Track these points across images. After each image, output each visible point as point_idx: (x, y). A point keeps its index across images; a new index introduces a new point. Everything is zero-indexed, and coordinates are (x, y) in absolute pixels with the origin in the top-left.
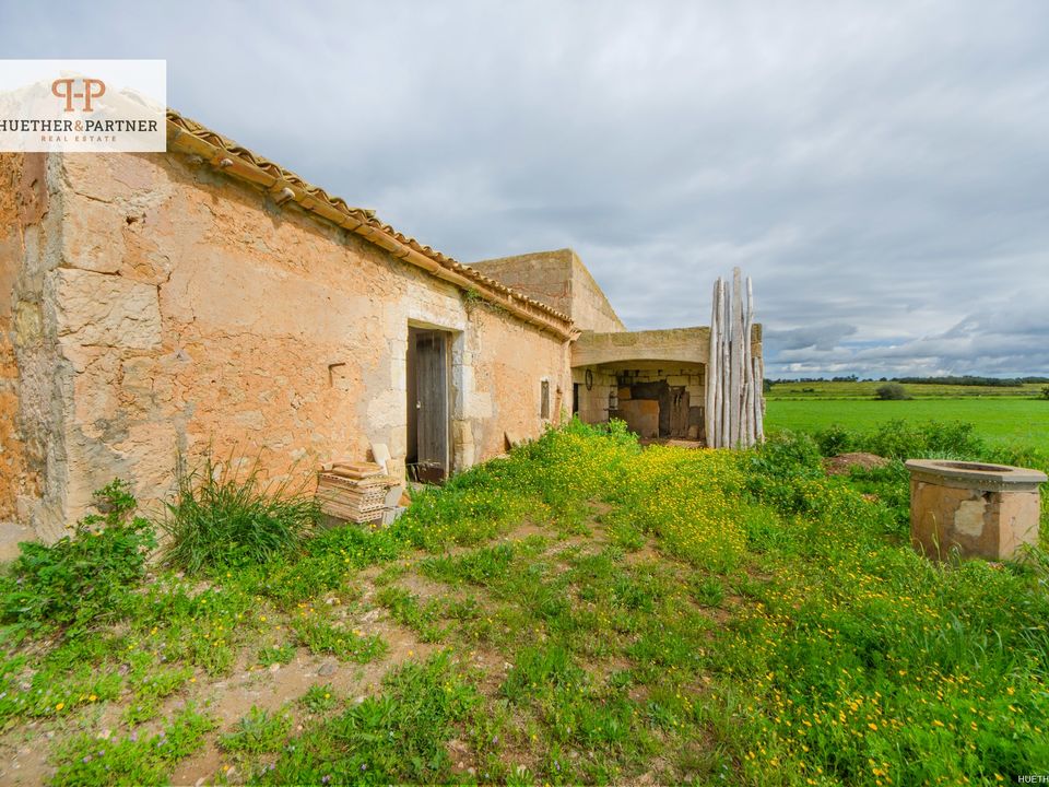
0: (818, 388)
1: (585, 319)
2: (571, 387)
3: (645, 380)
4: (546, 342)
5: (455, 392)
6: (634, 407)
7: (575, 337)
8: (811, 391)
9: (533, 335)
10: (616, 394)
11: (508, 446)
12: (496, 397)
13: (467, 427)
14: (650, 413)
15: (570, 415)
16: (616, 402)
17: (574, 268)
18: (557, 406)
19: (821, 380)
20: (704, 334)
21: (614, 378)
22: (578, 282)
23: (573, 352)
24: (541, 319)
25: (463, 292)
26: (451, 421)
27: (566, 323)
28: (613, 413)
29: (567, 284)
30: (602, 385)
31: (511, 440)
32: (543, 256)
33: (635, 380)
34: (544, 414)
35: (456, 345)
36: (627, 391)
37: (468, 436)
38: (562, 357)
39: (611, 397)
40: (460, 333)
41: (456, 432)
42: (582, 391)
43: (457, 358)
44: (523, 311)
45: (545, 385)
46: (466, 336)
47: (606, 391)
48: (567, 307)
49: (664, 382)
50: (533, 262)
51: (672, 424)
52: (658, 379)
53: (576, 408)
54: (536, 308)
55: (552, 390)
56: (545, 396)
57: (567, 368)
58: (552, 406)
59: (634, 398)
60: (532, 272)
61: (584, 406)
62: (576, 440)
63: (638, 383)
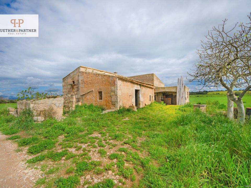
0: (220, 93)
1: (156, 84)
2: (154, 96)
3: (169, 94)
4: (150, 89)
5: (139, 98)
6: (166, 99)
7: (155, 88)
8: (219, 94)
9: (148, 89)
10: (163, 97)
11: (145, 105)
12: (144, 98)
13: (141, 102)
14: (169, 100)
15: (154, 101)
16: (163, 98)
17: (154, 77)
18: (152, 99)
19: (222, 91)
20: (176, 87)
21: (162, 94)
22: (155, 78)
23: (154, 90)
24: (149, 86)
25: (140, 85)
26: (138, 101)
27: (153, 86)
28: (162, 100)
29: (153, 79)
30: (160, 95)
31: (146, 104)
32: (149, 75)
33: (166, 94)
34: (150, 100)
35: (139, 92)
36: (165, 96)
37: (141, 103)
38: (153, 91)
39: (162, 97)
40: (139, 90)
41: (139, 103)
42: (156, 96)
43: (139, 93)
44: (147, 85)
45: (150, 96)
46: (140, 90)
47: (160, 97)
48: (153, 83)
49: (172, 94)
50: (147, 76)
51: (174, 102)
52: (171, 94)
53: (155, 100)
54: (149, 85)
55: (151, 97)
56: (150, 98)
57: (154, 93)
58: (151, 99)
59: (166, 97)
60: (147, 77)
61: (156, 99)
62: (155, 104)
63: (167, 95)
